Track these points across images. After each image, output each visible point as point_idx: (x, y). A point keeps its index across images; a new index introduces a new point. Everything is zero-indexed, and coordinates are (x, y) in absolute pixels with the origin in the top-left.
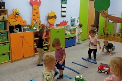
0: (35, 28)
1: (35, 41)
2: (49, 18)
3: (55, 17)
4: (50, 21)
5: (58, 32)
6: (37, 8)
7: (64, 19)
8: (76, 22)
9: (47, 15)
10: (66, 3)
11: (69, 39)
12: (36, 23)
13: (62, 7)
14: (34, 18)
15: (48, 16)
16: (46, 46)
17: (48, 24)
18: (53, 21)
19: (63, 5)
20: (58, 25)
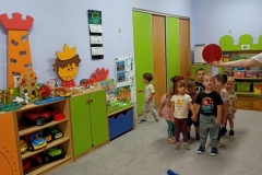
0: (19, 100)
1: (22, 138)
2: (59, 64)
3: (76, 60)
4: (63, 72)
5: (89, 102)
6: (23, 38)
7: (99, 64)
8: (127, 69)
9: (54, 57)
10: (100, 22)
11: (116, 116)
12: (23, 82)
13: (91, 34)
14: (15, 67)
15: (58, 60)
16: (58, 147)
17: (59, 82)
18: (70, 74)
19: (95, 28)
20: (84, 83)
